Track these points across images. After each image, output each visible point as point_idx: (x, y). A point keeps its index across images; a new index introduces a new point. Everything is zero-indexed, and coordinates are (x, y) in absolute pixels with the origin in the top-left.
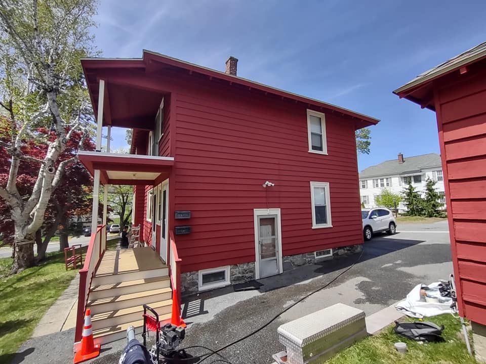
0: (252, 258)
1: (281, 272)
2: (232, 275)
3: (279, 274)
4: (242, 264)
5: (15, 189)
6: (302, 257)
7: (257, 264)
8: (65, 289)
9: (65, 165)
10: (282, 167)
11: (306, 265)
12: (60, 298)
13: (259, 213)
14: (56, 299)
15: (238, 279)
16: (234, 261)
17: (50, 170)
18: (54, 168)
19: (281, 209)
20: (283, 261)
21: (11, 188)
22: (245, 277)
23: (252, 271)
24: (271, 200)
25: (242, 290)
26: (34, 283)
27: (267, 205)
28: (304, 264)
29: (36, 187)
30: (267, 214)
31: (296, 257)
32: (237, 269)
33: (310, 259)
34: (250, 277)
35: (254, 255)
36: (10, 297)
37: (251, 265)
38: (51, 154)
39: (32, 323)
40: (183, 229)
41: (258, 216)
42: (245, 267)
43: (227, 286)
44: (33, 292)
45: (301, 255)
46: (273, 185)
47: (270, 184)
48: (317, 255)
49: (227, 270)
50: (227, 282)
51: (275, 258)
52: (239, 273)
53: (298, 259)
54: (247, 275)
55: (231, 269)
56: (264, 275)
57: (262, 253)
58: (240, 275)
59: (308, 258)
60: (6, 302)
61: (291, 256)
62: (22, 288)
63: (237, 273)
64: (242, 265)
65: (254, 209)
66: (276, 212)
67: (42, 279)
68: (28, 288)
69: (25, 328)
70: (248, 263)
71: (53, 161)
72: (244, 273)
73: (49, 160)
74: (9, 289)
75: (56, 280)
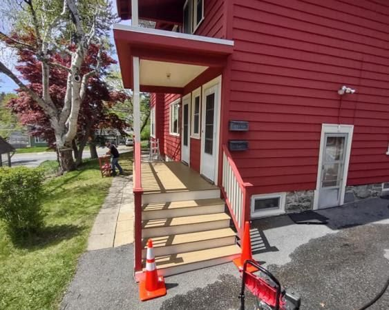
0: (312, 185)
1: (342, 203)
2: (287, 202)
3: (339, 207)
4: (299, 191)
5: (49, 99)
6: (367, 188)
7: (317, 192)
8: (106, 196)
9: (87, 77)
10: (365, 67)
11: (369, 198)
12: (103, 205)
13: (328, 129)
14: (101, 207)
15: (294, 207)
16: (291, 188)
17: (77, 79)
18: (79, 76)
19: (355, 126)
20: (346, 190)
21: (46, 97)
22: (302, 206)
23: (310, 200)
24: (343, 114)
25: (306, 223)
26: (78, 187)
27: (338, 120)
28: (367, 197)
29: (66, 97)
30: (337, 132)
31: (360, 187)
32: (293, 197)
33: (375, 191)
34: (307, 207)
35: (316, 182)
36: (62, 198)
37: (309, 194)
38: (75, 61)
39: (84, 231)
40: (239, 144)
41: (326, 133)
42: (303, 195)
43: (281, 215)
44: (79, 196)
45: (366, 186)
46: (353, 91)
47: (349, 90)
48: (384, 188)
49: (283, 197)
50: (281, 210)
51: (337, 187)
52: (295, 201)
53: (362, 191)
54: (303, 204)
55: (287, 196)
56: (323, 206)
57: (324, 180)
58: (296, 204)
59: (373, 189)
60: (59, 202)
61: (354, 186)
62: (69, 191)
63: (293, 201)
64: (299, 193)
65: (323, 124)
66: (348, 130)
67: (84, 184)
68: (73, 191)
69: (79, 237)
70: (307, 191)
71: (78, 69)
72: (300, 202)
73: (74, 67)
74: (59, 190)
75: (96, 186)
